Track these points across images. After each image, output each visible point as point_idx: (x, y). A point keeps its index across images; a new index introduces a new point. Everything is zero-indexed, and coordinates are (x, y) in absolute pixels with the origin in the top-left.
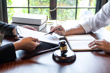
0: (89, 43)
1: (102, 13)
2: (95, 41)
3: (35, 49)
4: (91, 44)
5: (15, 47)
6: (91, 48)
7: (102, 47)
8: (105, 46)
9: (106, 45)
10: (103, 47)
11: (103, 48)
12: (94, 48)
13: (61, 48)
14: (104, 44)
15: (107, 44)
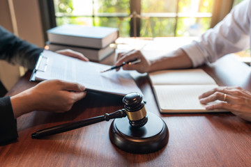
0: (201, 94)
1: (232, 24)
2: (216, 90)
3: (70, 108)
4: (205, 98)
5: (14, 106)
6: (207, 108)
7: (235, 108)
8: (243, 106)
9: (246, 102)
10: (236, 106)
11: (237, 110)
12: (213, 108)
13: (129, 113)
14: (239, 100)
15: (249, 101)
